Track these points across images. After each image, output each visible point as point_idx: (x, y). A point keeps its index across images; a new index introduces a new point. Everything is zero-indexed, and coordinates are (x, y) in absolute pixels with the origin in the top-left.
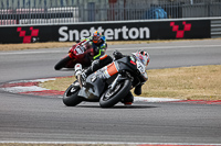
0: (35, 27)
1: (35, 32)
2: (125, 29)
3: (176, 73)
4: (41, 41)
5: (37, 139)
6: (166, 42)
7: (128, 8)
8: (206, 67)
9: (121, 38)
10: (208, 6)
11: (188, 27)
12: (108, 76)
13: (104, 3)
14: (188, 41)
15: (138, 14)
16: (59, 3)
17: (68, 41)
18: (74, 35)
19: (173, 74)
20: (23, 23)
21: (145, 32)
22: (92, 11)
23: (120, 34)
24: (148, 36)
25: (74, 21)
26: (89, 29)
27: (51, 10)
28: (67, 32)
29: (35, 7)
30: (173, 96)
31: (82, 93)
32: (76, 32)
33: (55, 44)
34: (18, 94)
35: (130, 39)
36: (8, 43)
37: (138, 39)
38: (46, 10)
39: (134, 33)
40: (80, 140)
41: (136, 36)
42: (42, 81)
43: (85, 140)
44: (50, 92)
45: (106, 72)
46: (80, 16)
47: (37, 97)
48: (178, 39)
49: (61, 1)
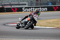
1: (16, 9)
2: (40, 8)
3: (54, 20)
4: (18, 12)
5: (17, 38)
6: (52, 12)
7: (41, 2)
11: (57, 8)
12: (27, 21)
16: (22, 1)
17: (25, 11)
18: (27, 10)
19: (53, 21)
20: (13, 7)
21: (46, 9)
22: (32, 3)
26: (31, 8)
28: (25, 9)
29: (16, 2)
30: (53, 27)
31: (20, 25)
32: (27, 9)
33: (21, 12)
34: (11, 26)
35: (42, 11)
36: (9, 12)
37: (44, 11)
38: (19, 3)
39: (43, 9)
40: (28, 39)
41: (43, 10)
45: (26, 20)
46: (28, 5)
48: (55, 11)
49: (23, 1)
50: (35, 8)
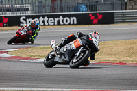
0: (5, 17)
1: (6, 20)
2: (61, 18)
6: (87, 26)
7: (63, 5)
8: (111, 42)
9: (59, 24)
10: (113, 4)
11: (100, 17)
12: (75, 48)
13: (48, 2)
14: (100, 26)
15: (69, 9)
16: (20, 2)
22: (41, 7)
23: (58, 21)
24: (75, 23)
25: (30, 13)
26: (39, 18)
27: (15, 6)
28: (25, 20)
29: (5, 4)
31: (57, 59)
35: (64, 24)
37: (70, 24)
38: (12, 6)
39: (67, 21)
40: (33, 87)
42: (10, 50)
43: (36, 87)
44: (15, 57)
45: (73, 45)
46: (33, 10)
47: (7, 60)
48: (94, 24)
49: (22, 1)
50: (49, 17)
